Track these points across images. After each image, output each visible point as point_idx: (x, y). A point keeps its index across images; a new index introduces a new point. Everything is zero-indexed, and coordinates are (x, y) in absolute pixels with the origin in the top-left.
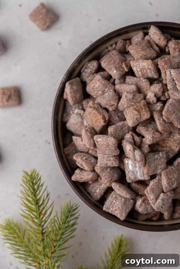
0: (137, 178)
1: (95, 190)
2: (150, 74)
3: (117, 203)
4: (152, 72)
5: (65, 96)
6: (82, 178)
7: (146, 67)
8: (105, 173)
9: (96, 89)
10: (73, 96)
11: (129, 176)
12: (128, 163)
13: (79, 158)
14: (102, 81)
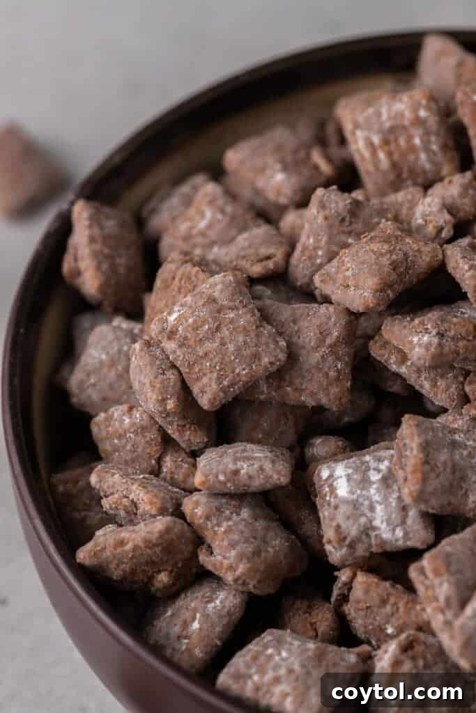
0: (373, 534)
1: (186, 624)
2: (423, 156)
3: (284, 654)
4: (433, 139)
5: (67, 266)
6: (122, 543)
8: (230, 523)
9: (199, 240)
10: (101, 252)
11: (334, 524)
12: (331, 476)
13: (113, 475)
14: (226, 203)
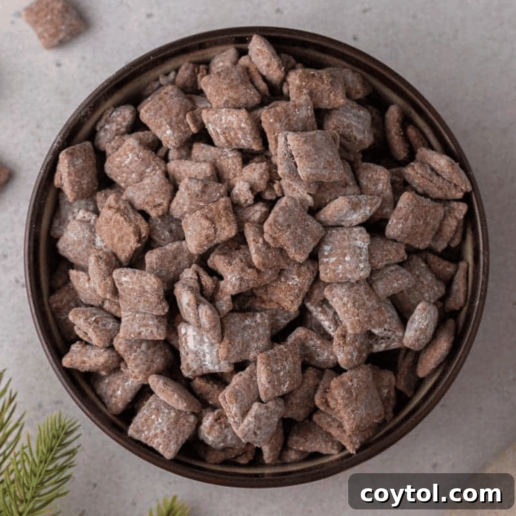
0: (204, 367)
1: (114, 391)
2: (243, 141)
3: (160, 421)
4: (248, 136)
5: (57, 182)
6: (84, 362)
7: (235, 125)
8: (136, 354)
9: (125, 169)
10: (74, 180)
11: (186, 363)
12: (186, 334)
13: (80, 318)
14: (139, 151)
